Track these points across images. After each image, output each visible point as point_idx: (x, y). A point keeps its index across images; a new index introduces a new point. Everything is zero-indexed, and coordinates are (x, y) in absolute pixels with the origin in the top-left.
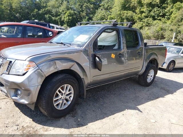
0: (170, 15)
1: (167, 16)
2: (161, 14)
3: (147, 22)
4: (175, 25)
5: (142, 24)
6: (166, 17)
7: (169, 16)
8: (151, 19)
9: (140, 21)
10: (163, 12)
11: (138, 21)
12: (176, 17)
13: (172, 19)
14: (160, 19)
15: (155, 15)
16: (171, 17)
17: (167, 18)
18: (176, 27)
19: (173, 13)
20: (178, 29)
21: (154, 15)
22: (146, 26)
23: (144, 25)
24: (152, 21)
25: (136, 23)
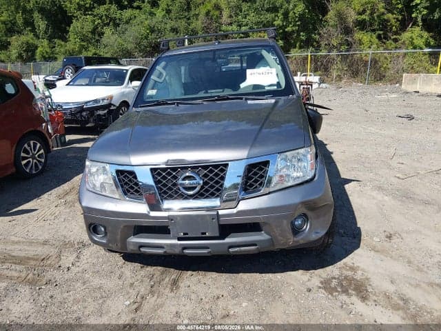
3: (106, 15)
4: (180, 19)
5: (93, 22)
8: (114, 7)
9: (85, 15)
11: (78, 14)
13: (167, 5)
14: (138, 6)
18: (183, 22)
22: (105, 25)
23: (99, 24)
24: (119, 11)
25: (74, 21)
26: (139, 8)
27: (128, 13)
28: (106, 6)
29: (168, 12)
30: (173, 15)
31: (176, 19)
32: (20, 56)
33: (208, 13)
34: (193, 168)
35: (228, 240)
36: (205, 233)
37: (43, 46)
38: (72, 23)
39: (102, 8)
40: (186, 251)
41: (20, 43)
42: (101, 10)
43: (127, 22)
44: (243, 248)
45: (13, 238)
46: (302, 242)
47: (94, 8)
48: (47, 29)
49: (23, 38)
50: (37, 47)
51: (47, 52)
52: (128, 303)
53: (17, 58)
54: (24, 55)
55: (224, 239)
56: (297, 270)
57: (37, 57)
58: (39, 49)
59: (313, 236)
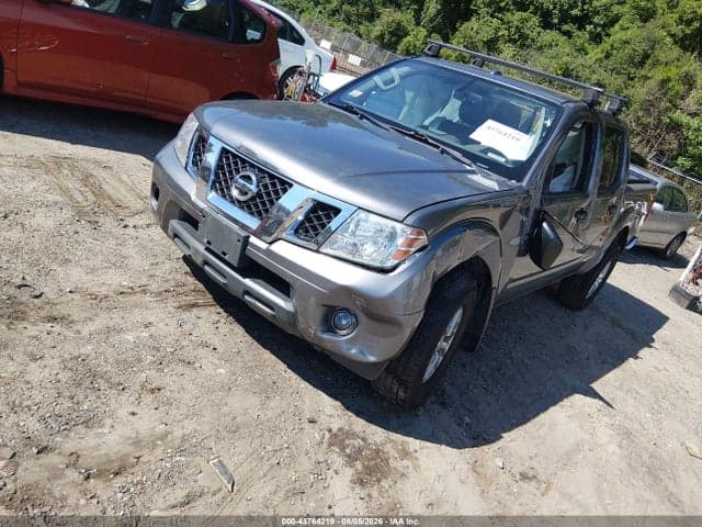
0: (604, 26)
1: (596, 25)
2: (575, 12)
3: (517, 27)
4: (618, 73)
5: (497, 30)
6: (589, 27)
7: (599, 29)
8: (535, 20)
9: (493, 16)
10: (586, 7)
11: (483, 11)
12: (627, 42)
13: (612, 46)
14: (568, 31)
15: (555, 8)
16: (608, 35)
17: (591, 33)
18: (620, 80)
19: (620, 22)
20: (626, 92)
21: (551, 7)
22: (510, 41)
23: (503, 35)
24: (539, 29)
25: (473, 19)
26: (568, 34)
27: (549, 36)
28: (525, 15)
29: (608, 56)
30: (610, 63)
31: (612, 70)
32: (381, 37)
33: (665, 82)
34: (261, 170)
35: (248, 282)
36: (225, 254)
37: (416, 36)
38: (470, 19)
39: (519, 15)
40: (206, 268)
41: (390, 19)
42: (516, 17)
43: (540, 48)
44: (260, 305)
45: (125, 178)
46: (328, 346)
47: (508, 10)
48: (436, 16)
49: (398, 16)
50: (407, 34)
51: (415, 46)
52: (125, 283)
53: (377, 38)
54: (387, 37)
55: (244, 277)
56: (337, 399)
57: (399, 48)
58: (408, 38)
59: (353, 351)
